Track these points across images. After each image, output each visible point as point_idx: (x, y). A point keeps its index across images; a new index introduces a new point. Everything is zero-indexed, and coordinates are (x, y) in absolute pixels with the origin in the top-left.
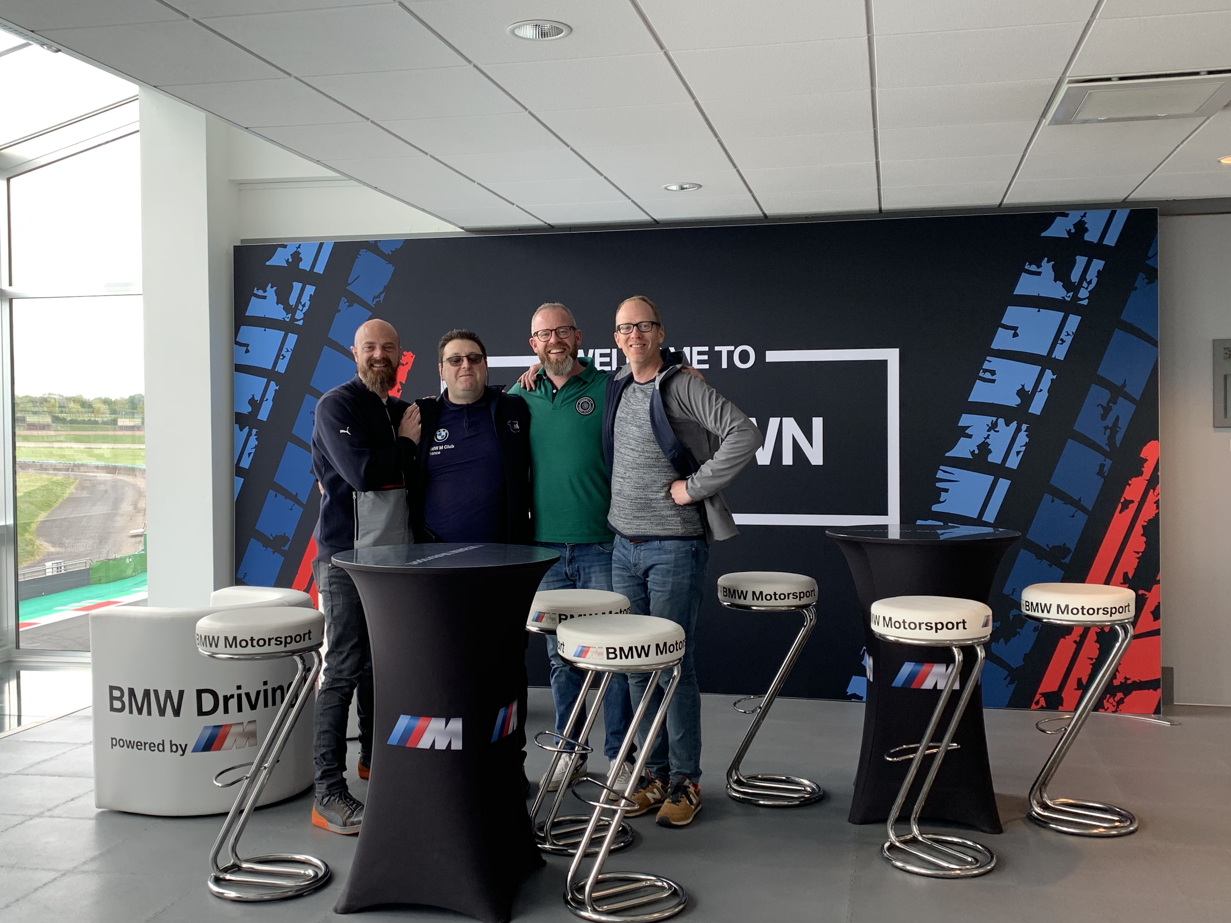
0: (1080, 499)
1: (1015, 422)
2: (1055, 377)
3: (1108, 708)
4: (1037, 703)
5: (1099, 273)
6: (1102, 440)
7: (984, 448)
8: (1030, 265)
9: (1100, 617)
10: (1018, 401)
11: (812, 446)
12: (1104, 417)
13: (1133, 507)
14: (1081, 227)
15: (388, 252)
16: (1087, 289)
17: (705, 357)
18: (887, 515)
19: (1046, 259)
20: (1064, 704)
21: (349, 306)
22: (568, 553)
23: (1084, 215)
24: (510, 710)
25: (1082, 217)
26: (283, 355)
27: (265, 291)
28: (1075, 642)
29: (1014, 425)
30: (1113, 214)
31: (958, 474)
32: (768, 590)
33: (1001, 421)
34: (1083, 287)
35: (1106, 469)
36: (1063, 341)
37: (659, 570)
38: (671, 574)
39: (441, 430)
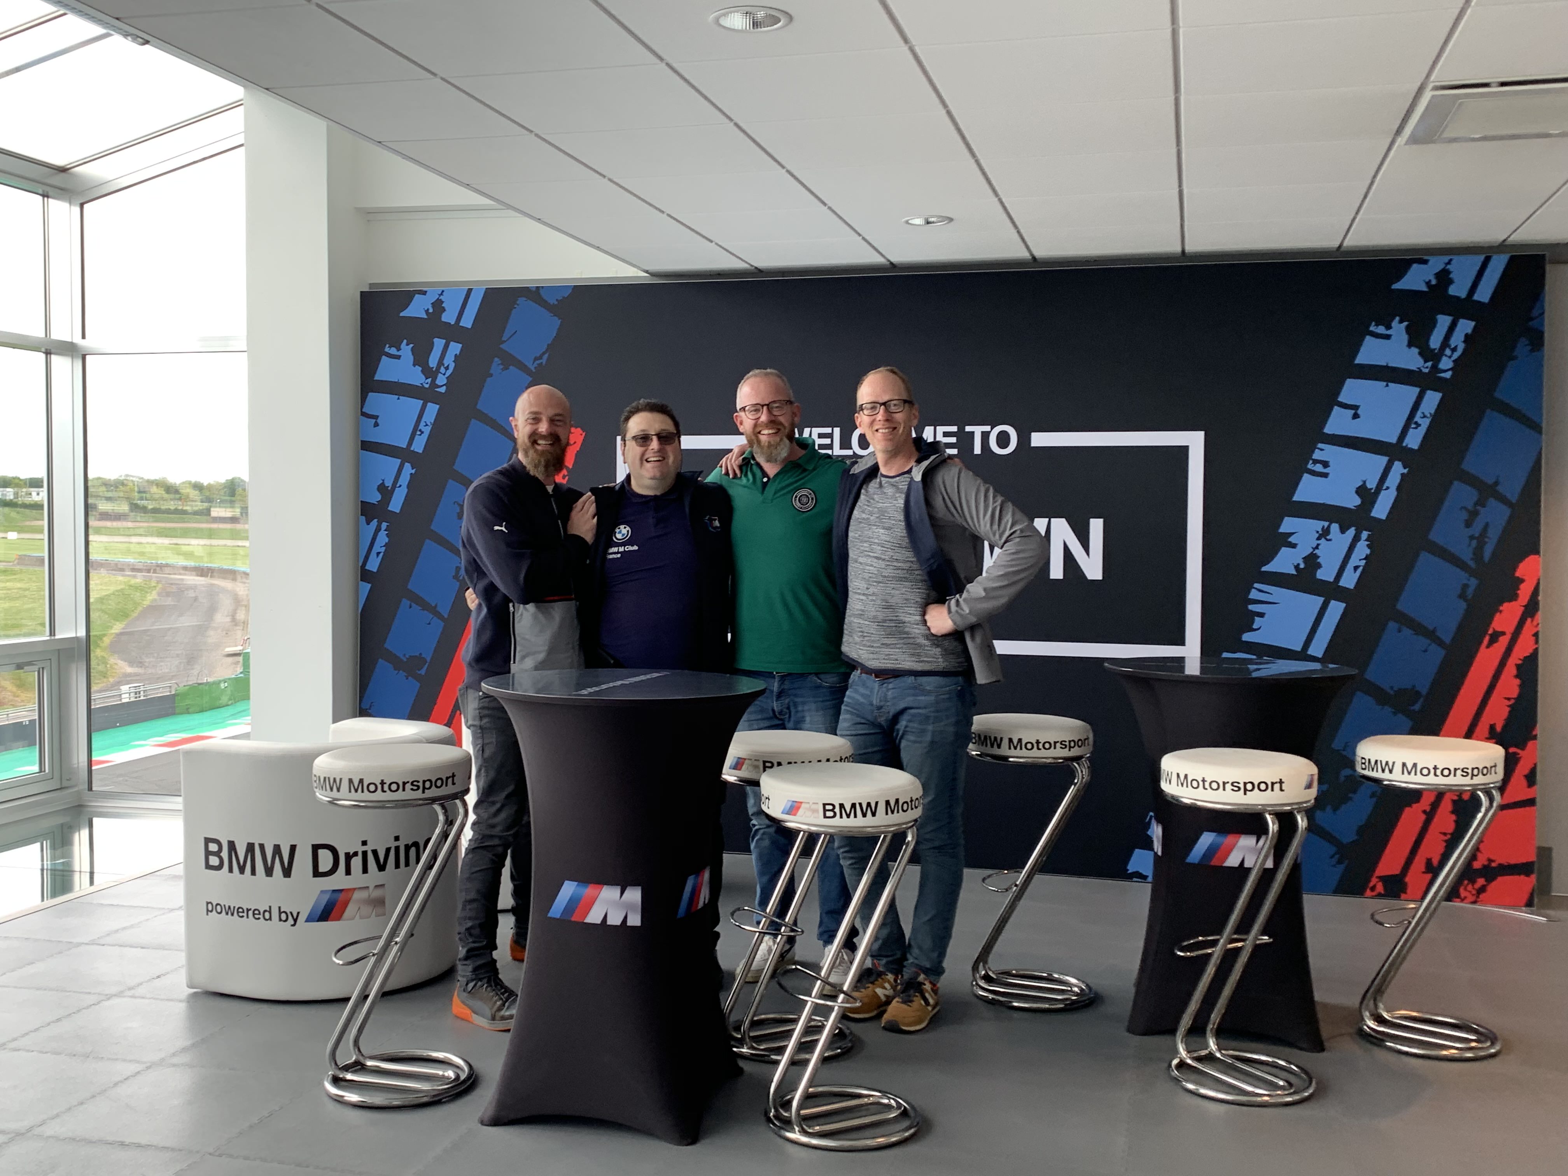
0: (1435, 629)
1: (1353, 528)
2: (1406, 471)
3: (1465, 898)
4: (1373, 889)
5: (1468, 339)
6: (1466, 554)
7: (1312, 561)
9: (1458, 780)
10: (1357, 501)
11: (1088, 554)
12: (1468, 524)
13: (1504, 641)
14: (1444, 277)
15: (552, 301)
16: (1450, 357)
17: (953, 440)
18: (1184, 644)
19: (1397, 318)
20: (1409, 891)
21: (503, 370)
22: (776, 684)
23: (1449, 263)
24: (700, 878)
25: (1446, 265)
26: (420, 430)
27: (399, 349)
28: (1424, 812)
29: (1352, 532)
30: (1488, 259)
31: (1277, 593)
32: (1028, 737)
33: (1335, 527)
34: (1446, 356)
35: (1470, 592)
36: (1418, 425)
37: (914, 715)
38: (931, 721)
39: (622, 527)
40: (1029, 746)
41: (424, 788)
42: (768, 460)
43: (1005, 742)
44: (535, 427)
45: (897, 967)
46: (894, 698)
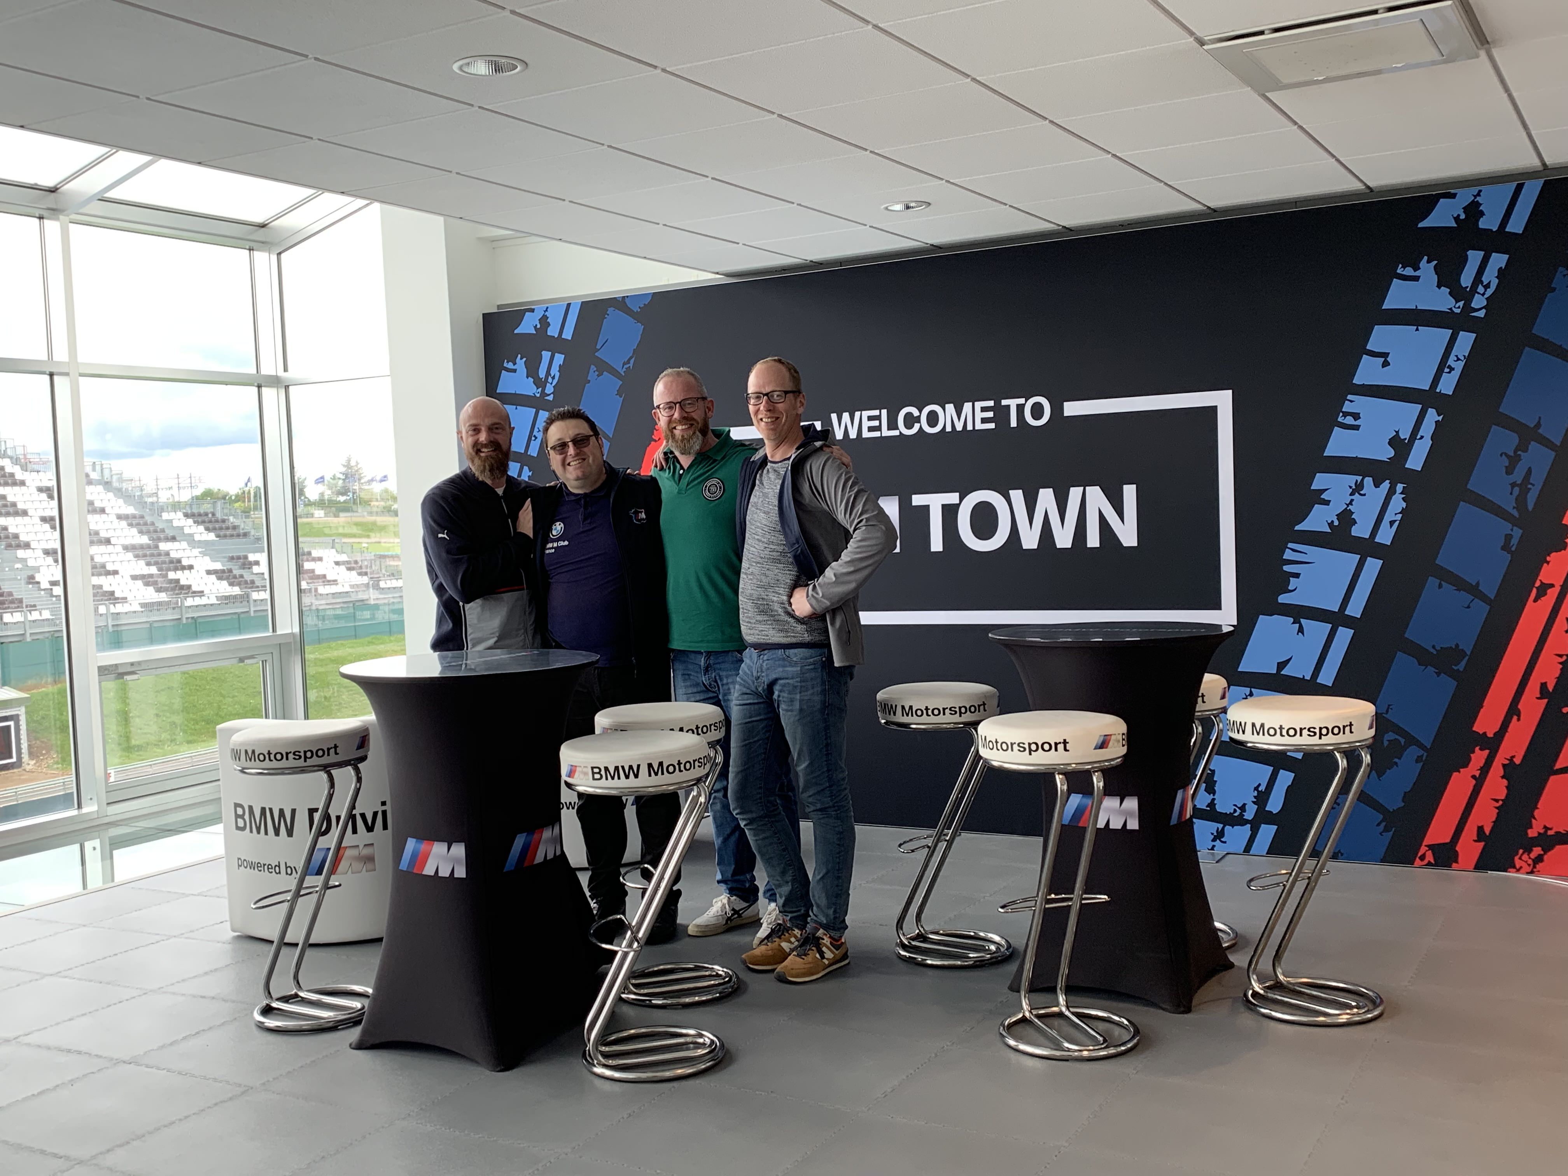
0: (1478, 583)
1: (1388, 481)
2: (1440, 418)
3: (1521, 867)
4: (1422, 858)
5: (1501, 273)
6: (1508, 502)
7: (1346, 518)
8: (1404, 267)
9: (1305, 740)
10: (1392, 453)
11: (1123, 522)
12: (1509, 471)
13: (1552, 595)
14: (1474, 210)
15: (636, 309)
16: (1483, 295)
17: (990, 414)
18: (1220, 608)
19: (1426, 258)
20: (1460, 860)
21: (598, 376)
22: (702, 660)
23: (1479, 194)
24: (536, 836)
25: (1475, 197)
27: (515, 364)
28: (1474, 777)
29: (1386, 485)
30: (1519, 188)
31: (1312, 552)
32: (918, 704)
33: (1368, 481)
34: (1479, 293)
35: (1514, 541)
36: (1451, 369)
37: (784, 685)
38: (798, 691)
39: (558, 524)
40: (919, 713)
41: (306, 758)
42: (683, 454)
43: (899, 709)
44: (476, 437)
46: (768, 669)
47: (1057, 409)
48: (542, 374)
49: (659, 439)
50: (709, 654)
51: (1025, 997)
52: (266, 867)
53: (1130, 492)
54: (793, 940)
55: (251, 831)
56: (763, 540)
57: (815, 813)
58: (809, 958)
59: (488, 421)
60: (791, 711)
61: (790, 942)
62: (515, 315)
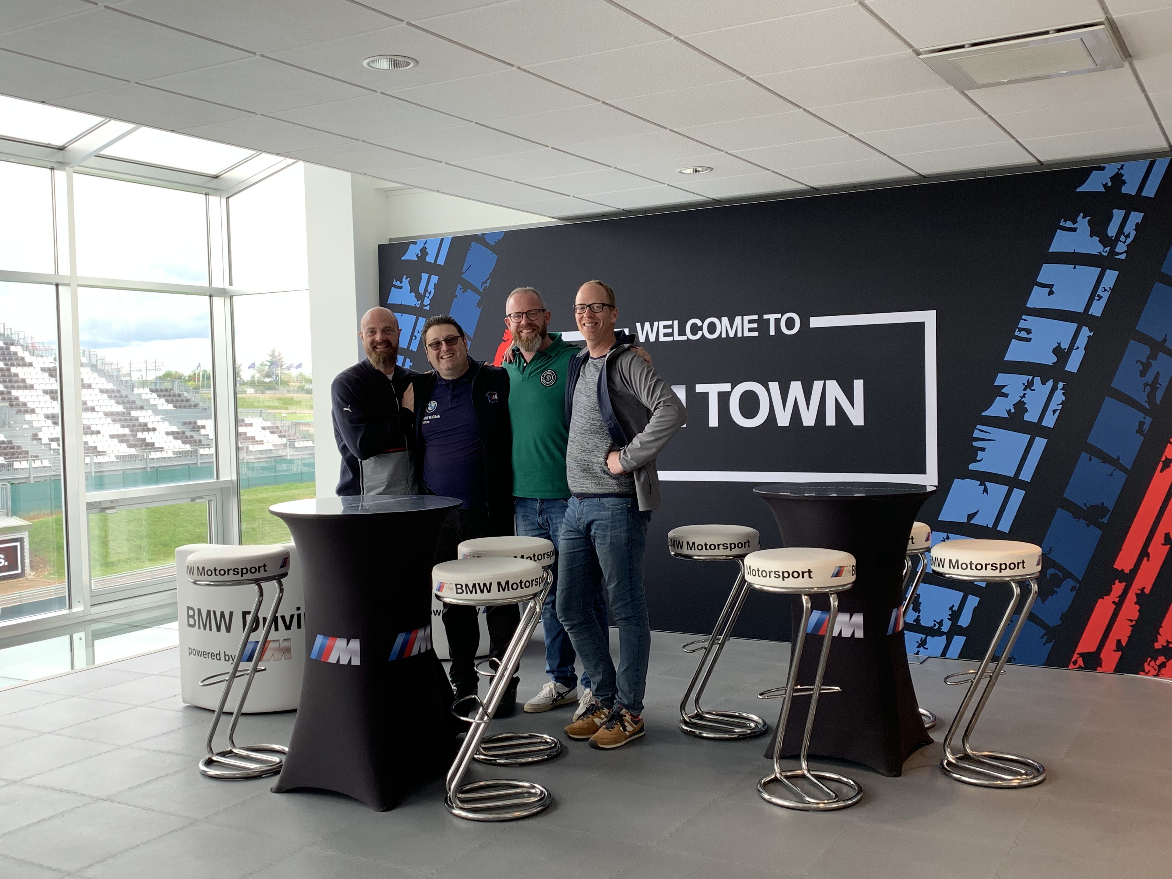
0: (1118, 458)
1: (1052, 380)
2: (1091, 334)
3: (1149, 671)
4: (1075, 663)
5: (1138, 227)
6: (1142, 398)
7: (1020, 407)
8: (1065, 221)
9: (989, 573)
10: (1054, 359)
11: (853, 406)
12: (1143, 374)
14: (1118, 179)
15: (492, 243)
16: (1124, 242)
17: (755, 325)
18: (925, 473)
19: (1082, 214)
20: (1103, 665)
21: (463, 292)
22: (538, 505)
23: (1122, 168)
24: (412, 635)
25: (1119, 170)
26: (415, 336)
27: (401, 282)
28: (1114, 603)
29: (1050, 383)
30: (1152, 164)
31: (994, 433)
33: (1037, 380)
34: (1121, 241)
35: (1146, 427)
36: (1100, 297)
37: (599, 525)
38: (610, 529)
39: (432, 402)
41: (242, 573)
42: (526, 351)
43: (685, 545)
44: (373, 338)
45: (609, 702)
46: (587, 512)
47: (805, 323)
48: (421, 290)
49: (508, 340)
50: (543, 501)
51: (777, 762)
52: (210, 655)
53: (859, 385)
54: (603, 716)
55: (199, 628)
56: (584, 416)
57: (621, 621)
58: (615, 730)
59: (382, 326)
60: (604, 544)
61: (601, 718)
62: (402, 246)
